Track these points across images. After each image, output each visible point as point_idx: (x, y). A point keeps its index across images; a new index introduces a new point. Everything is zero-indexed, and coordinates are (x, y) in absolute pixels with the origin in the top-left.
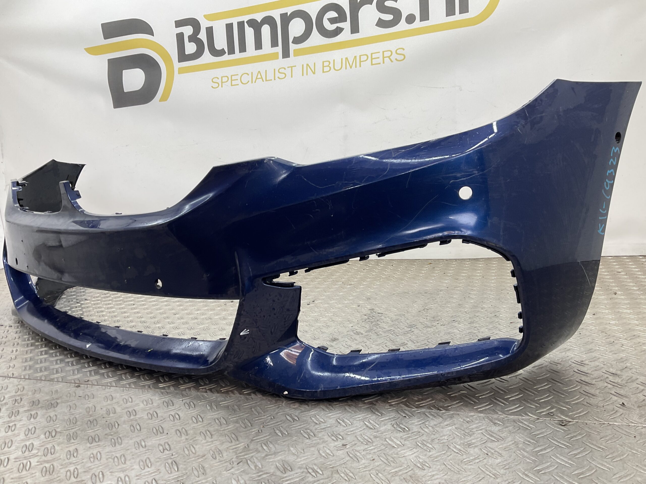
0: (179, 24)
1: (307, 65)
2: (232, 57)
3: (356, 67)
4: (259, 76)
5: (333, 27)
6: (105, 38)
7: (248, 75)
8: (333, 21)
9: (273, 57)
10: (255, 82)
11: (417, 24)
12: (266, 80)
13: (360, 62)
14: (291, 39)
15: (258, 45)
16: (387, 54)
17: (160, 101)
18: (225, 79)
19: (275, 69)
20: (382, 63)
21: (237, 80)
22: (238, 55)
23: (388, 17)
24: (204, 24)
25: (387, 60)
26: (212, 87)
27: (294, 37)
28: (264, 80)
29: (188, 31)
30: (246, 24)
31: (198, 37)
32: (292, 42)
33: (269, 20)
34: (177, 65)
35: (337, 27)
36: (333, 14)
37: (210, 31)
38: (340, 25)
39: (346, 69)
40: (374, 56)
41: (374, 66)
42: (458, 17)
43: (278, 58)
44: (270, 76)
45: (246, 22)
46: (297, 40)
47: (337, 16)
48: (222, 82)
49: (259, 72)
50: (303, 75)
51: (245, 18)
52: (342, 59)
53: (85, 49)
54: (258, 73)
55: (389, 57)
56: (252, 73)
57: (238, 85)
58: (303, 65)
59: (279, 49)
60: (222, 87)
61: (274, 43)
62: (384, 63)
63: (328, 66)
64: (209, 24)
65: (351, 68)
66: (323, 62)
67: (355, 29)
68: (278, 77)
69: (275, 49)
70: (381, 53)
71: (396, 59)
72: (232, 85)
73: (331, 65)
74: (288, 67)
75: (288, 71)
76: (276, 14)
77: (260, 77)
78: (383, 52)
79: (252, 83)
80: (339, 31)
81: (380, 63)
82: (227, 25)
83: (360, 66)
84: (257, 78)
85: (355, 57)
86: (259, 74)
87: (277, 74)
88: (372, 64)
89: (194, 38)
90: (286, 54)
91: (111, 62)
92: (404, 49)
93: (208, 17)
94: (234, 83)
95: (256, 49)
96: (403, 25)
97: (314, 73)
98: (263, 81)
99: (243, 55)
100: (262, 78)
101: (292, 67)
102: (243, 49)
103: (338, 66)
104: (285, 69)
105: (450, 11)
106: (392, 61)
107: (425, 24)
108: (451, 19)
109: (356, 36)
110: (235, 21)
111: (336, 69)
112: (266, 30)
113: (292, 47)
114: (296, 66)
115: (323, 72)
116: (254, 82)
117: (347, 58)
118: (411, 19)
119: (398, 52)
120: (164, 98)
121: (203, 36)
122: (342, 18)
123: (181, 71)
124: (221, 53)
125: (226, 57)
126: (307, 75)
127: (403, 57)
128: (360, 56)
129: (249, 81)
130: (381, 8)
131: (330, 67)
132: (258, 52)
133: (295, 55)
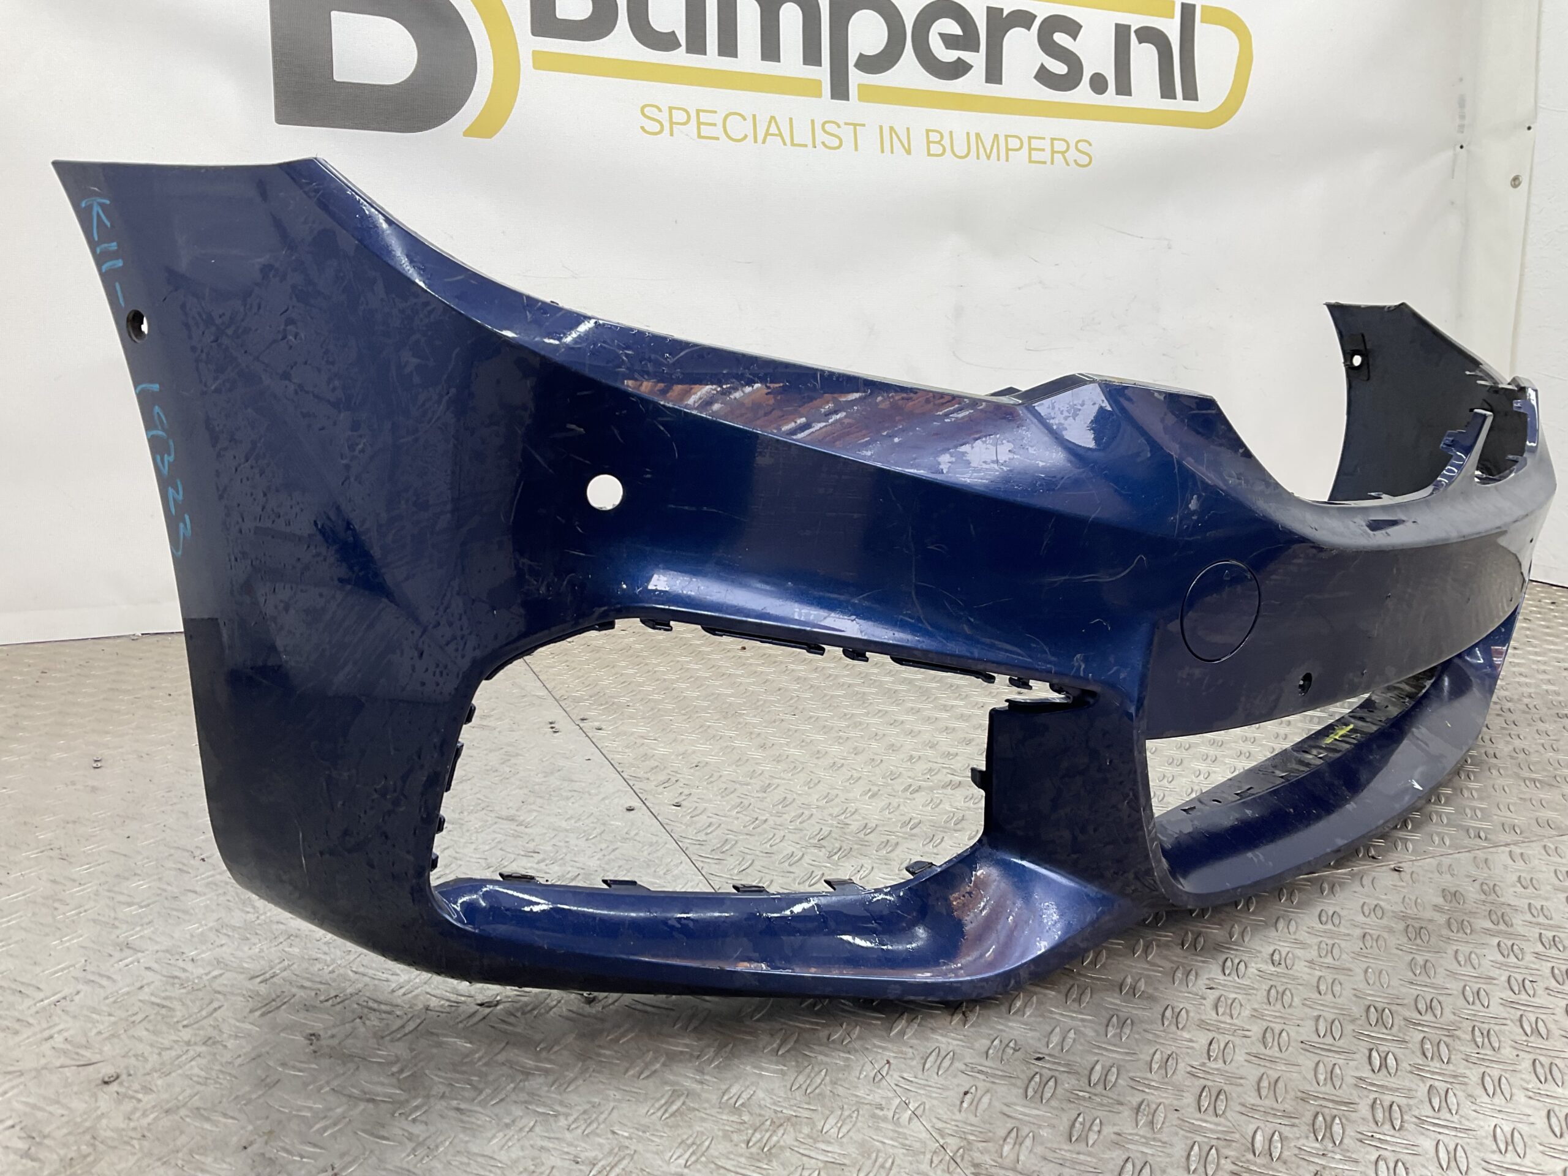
1: (892, 129)
3: (998, 160)
7: (745, 119)
8: (950, 41)
9: (809, 89)
10: (764, 142)
12: (793, 144)
13: (1008, 150)
14: (852, 58)
15: (770, 49)
17: (466, 134)
20: (1049, 163)
25: (1058, 157)
26: (642, 128)
28: (788, 141)
32: (857, 65)
34: (528, 43)
35: (959, 58)
38: (966, 56)
40: (1035, 143)
41: (1034, 165)
42: (1179, 104)
44: (802, 134)
46: (868, 64)
48: (672, 123)
49: (773, 118)
50: (883, 151)
54: (770, 122)
55: (1063, 153)
56: (754, 116)
57: (717, 139)
59: (823, 73)
61: (811, 56)
62: (1052, 163)
63: (939, 143)
65: (988, 157)
66: (928, 131)
67: (994, 74)
69: (811, 72)
72: (699, 136)
73: (946, 142)
74: (846, 124)
75: (846, 133)
78: (1053, 139)
79: (756, 142)
80: (959, 69)
81: (1045, 163)
84: (767, 134)
85: (996, 136)
86: (773, 124)
87: (820, 136)
88: (1030, 161)
90: (840, 90)
92: (1090, 145)
94: (705, 131)
96: (1083, 93)
97: (909, 152)
98: (785, 144)
100: (780, 135)
101: (855, 125)
102: (728, 46)
103: (961, 148)
104: (839, 126)
105: (1167, 91)
106: (1068, 164)
108: (1168, 104)
109: (993, 89)
113: (856, 77)
115: (929, 154)
117: (978, 135)
119: (1080, 146)
120: (485, 127)
123: (542, 61)
124: (666, 42)
125: (680, 57)
126: (892, 152)
127: (1086, 160)
128: (1007, 136)
129: (746, 136)
130: (1047, 44)
131: (942, 145)
132: (770, 67)
133: (862, 98)
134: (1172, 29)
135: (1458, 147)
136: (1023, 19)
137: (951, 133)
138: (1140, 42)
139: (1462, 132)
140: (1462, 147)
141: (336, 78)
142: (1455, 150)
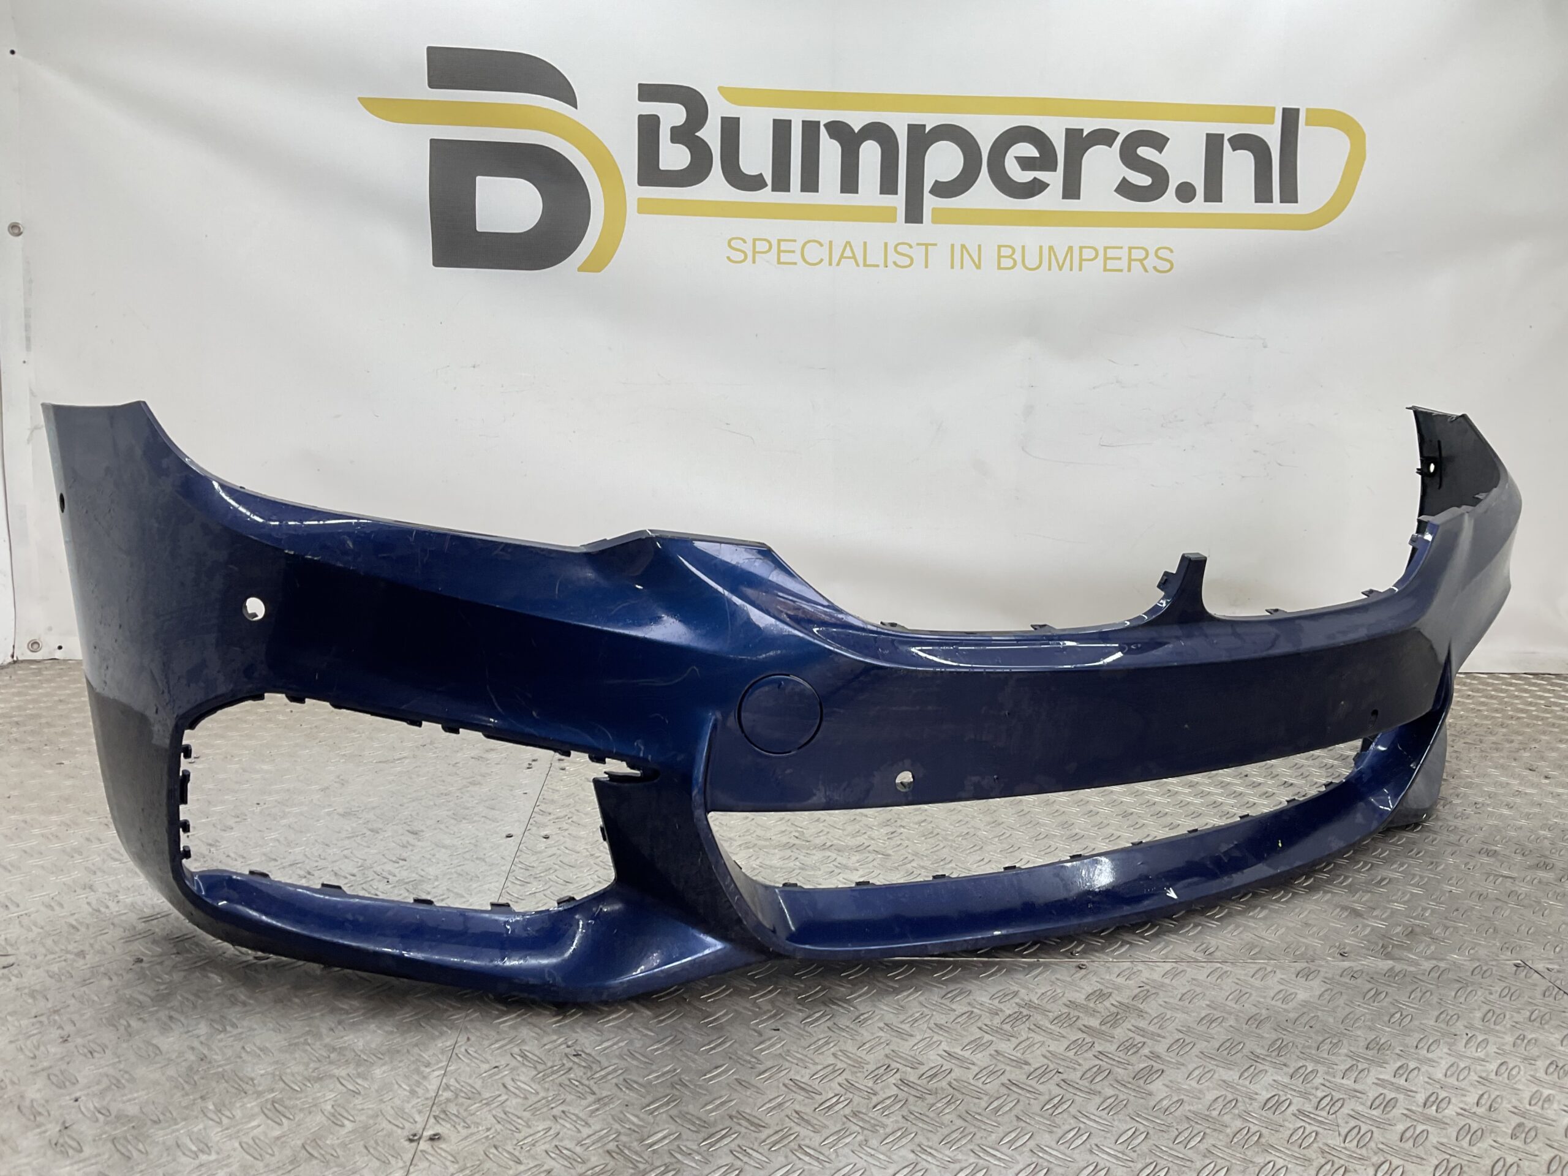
0: (648, 92)
2: (780, 197)
4: (848, 253)
5: (1026, 177)
6: (432, 85)
11: (1198, 205)
16: (1138, 254)
18: (762, 246)
19: (886, 244)
21: (793, 252)
22: (796, 194)
23: (1142, 180)
24: (718, 109)
27: (936, 181)
29: (673, 115)
30: (823, 130)
31: (697, 134)
33: (880, 133)
36: (1028, 150)
37: (731, 128)
39: (1050, 269)
43: (894, 221)
45: (825, 126)
47: (1038, 155)
51: (824, 117)
52: (1041, 247)
53: (359, 99)
58: (953, 246)
60: (754, 262)
64: (732, 111)
68: (895, 263)
70: (1126, 250)
71: (1155, 268)
77: (851, 255)
82: (776, 122)
83: (1080, 269)
89: (684, 135)
91: (439, 148)
93: (729, 93)
95: (844, 190)
99: (809, 198)
107: (1213, 207)
110: (797, 118)
111: (1029, 266)
112: (870, 153)
114: (936, 245)
116: (834, 262)
118: (1186, 192)
121: (711, 134)
122: (1046, 161)
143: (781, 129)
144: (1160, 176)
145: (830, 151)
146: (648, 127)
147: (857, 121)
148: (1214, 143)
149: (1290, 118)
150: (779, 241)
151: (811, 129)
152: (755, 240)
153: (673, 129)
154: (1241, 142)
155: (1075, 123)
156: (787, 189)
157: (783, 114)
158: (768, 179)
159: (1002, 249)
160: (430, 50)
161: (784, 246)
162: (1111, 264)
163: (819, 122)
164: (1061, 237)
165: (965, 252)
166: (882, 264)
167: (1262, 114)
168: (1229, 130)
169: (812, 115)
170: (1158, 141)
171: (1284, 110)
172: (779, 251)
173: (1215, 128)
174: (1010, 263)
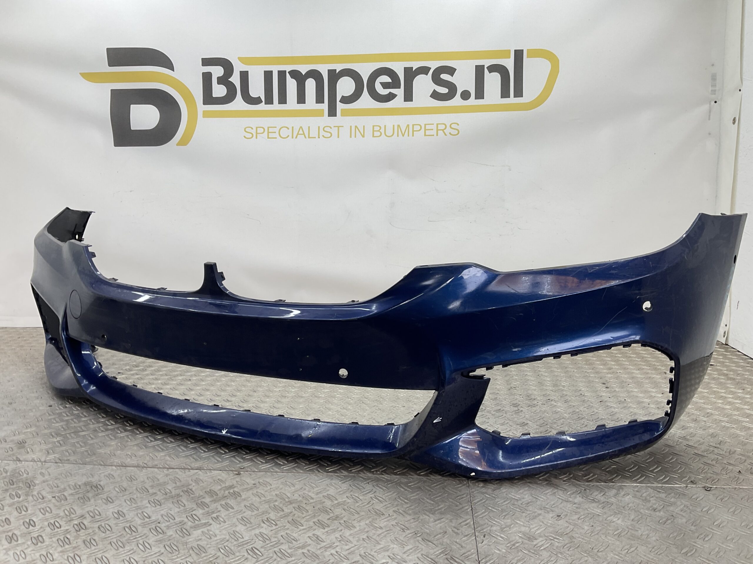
0: (206, 62)
1: (356, 127)
2: (269, 107)
3: (408, 136)
4: (301, 132)
5: (386, 92)
6: (110, 65)
7: (288, 129)
8: (385, 85)
9: (319, 113)
10: (296, 138)
11: (472, 101)
12: (309, 137)
13: (413, 131)
14: (339, 98)
15: (301, 98)
16: (441, 127)
17: (178, 145)
18: (260, 130)
19: (319, 127)
20: (435, 135)
21: (275, 132)
22: (276, 106)
23: (444, 90)
24: (238, 68)
25: (440, 132)
26: (245, 137)
27: (342, 96)
28: (307, 136)
29: (218, 71)
30: (288, 74)
31: (229, 80)
32: (340, 101)
33: (315, 74)
34: (201, 108)
35: (390, 92)
36: (386, 79)
37: (244, 76)
38: (394, 91)
39: (398, 136)
40: (428, 127)
41: (427, 137)
42: (512, 100)
43: (323, 116)
44: (314, 133)
45: (289, 72)
46: (346, 100)
47: (391, 81)
48: (257, 133)
49: (301, 127)
50: (351, 137)
51: (288, 68)
52: (394, 126)
53: (80, 74)
54: (300, 129)
55: (443, 130)
56: (293, 127)
57: (276, 138)
58: (351, 127)
59: (325, 106)
60: (256, 138)
61: (320, 99)
62: (437, 135)
63: (379, 131)
64: (244, 68)
65: (403, 136)
66: (373, 126)
67: (408, 97)
68: (323, 136)
69: (320, 106)
70: (435, 125)
71: (450, 133)
72: (268, 138)
73: (382, 130)
74: (334, 127)
75: (334, 131)
76: (324, 70)
78: (437, 124)
79: (293, 138)
80: (390, 97)
81: (433, 135)
82: (265, 72)
83: (413, 136)
84: (298, 134)
85: (408, 126)
86: (301, 129)
87: (322, 133)
88: (425, 135)
89: (224, 80)
90: (332, 112)
91: (115, 93)
92: (458, 125)
93: (243, 60)
94: (271, 135)
95: (299, 102)
96: (457, 100)
97: (363, 136)
98: (306, 138)
99: (283, 107)
100: (304, 134)
101: (338, 127)
102: (283, 100)
103: (389, 132)
104: (331, 128)
105: (505, 94)
106: (446, 135)
107: (480, 102)
108: (506, 101)
109: (409, 104)
110: (275, 69)
111: (388, 135)
112: (310, 84)
113: (340, 106)
114: (343, 127)
115: (373, 136)
117: (399, 126)
118: (465, 95)
119: (453, 126)
120: (184, 142)
121: (235, 79)
122: (395, 84)
123: (206, 114)
124: (256, 101)
125: (262, 106)
126: (355, 137)
127: (456, 132)
128: (413, 125)
129: (288, 136)
130: (436, 79)
131: (380, 132)
132: (301, 106)
133: (342, 115)
134: (509, 64)
135: (713, 103)
136: (424, 70)
137: (385, 126)
138: (490, 73)
139: (715, 94)
140: (716, 102)
141: (133, 128)
142: (710, 104)
143: (268, 75)
144: (452, 88)
145: (291, 84)
146: (207, 78)
147: (303, 69)
148: (479, 71)
149: (519, 55)
150: (268, 128)
151: (282, 74)
152: (257, 128)
153: (218, 78)
154: (493, 68)
155: (408, 65)
156: (272, 103)
157: (268, 68)
158: (263, 99)
159: (375, 127)
160: (108, 50)
161: (271, 130)
162: (428, 133)
163: (286, 71)
164: (403, 120)
165: (357, 129)
166: (317, 137)
167: (505, 54)
168: (487, 63)
169: (282, 68)
170: (451, 71)
171: (515, 50)
172: (268, 132)
173: (480, 62)
174: (379, 134)
